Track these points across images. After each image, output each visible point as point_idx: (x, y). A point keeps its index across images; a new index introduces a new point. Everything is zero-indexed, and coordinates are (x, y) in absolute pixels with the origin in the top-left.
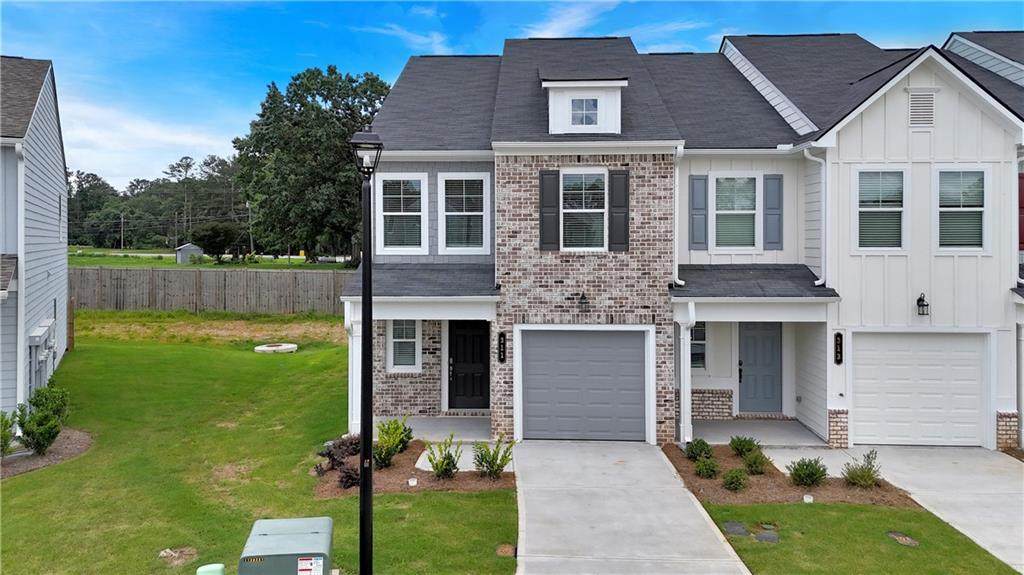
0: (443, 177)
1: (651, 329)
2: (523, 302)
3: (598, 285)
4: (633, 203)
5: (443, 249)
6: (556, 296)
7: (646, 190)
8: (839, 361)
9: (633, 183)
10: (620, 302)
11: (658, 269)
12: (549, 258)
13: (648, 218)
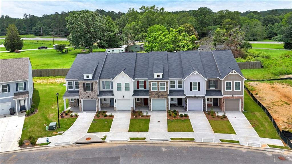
0: (75, 81)
1: (96, 99)
2: (82, 97)
3: (90, 95)
4: (93, 86)
5: (75, 89)
6: (86, 96)
7: (94, 85)
8: (115, 102)
9: (93, 84)
10: (92, 97)
11: (96, 93)
12: (85, 92)
13: (95, 88)
